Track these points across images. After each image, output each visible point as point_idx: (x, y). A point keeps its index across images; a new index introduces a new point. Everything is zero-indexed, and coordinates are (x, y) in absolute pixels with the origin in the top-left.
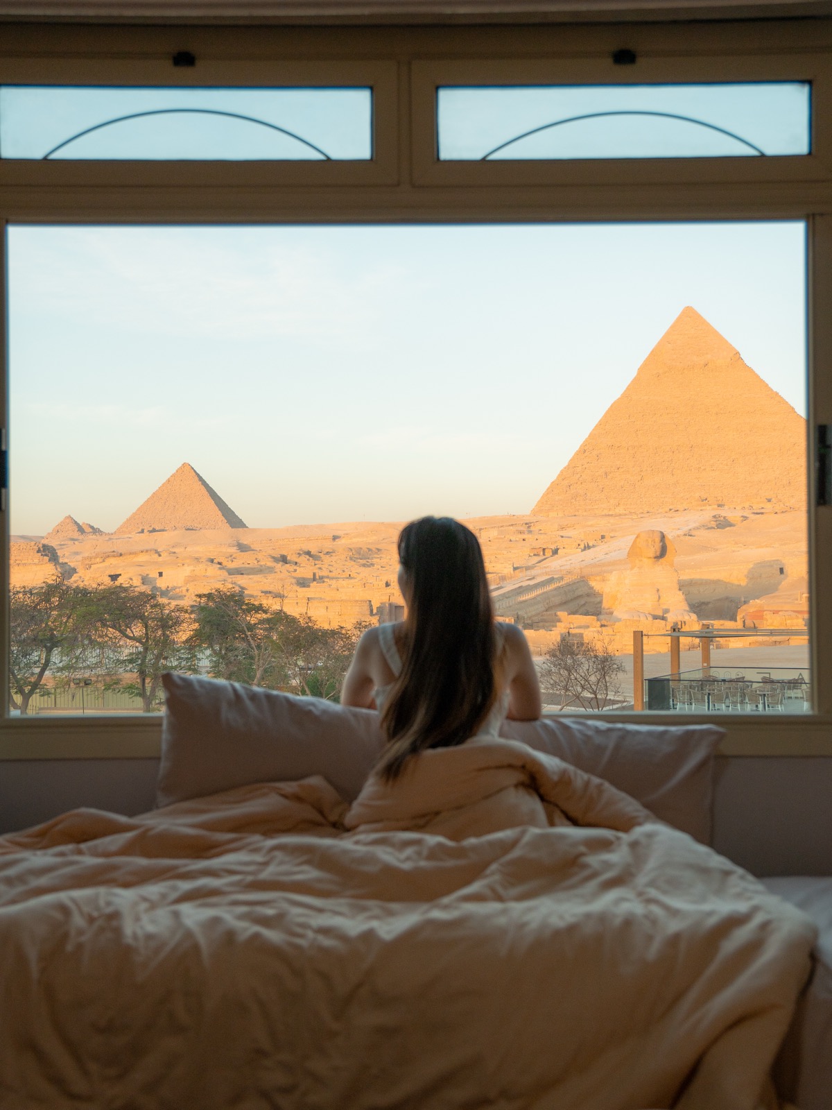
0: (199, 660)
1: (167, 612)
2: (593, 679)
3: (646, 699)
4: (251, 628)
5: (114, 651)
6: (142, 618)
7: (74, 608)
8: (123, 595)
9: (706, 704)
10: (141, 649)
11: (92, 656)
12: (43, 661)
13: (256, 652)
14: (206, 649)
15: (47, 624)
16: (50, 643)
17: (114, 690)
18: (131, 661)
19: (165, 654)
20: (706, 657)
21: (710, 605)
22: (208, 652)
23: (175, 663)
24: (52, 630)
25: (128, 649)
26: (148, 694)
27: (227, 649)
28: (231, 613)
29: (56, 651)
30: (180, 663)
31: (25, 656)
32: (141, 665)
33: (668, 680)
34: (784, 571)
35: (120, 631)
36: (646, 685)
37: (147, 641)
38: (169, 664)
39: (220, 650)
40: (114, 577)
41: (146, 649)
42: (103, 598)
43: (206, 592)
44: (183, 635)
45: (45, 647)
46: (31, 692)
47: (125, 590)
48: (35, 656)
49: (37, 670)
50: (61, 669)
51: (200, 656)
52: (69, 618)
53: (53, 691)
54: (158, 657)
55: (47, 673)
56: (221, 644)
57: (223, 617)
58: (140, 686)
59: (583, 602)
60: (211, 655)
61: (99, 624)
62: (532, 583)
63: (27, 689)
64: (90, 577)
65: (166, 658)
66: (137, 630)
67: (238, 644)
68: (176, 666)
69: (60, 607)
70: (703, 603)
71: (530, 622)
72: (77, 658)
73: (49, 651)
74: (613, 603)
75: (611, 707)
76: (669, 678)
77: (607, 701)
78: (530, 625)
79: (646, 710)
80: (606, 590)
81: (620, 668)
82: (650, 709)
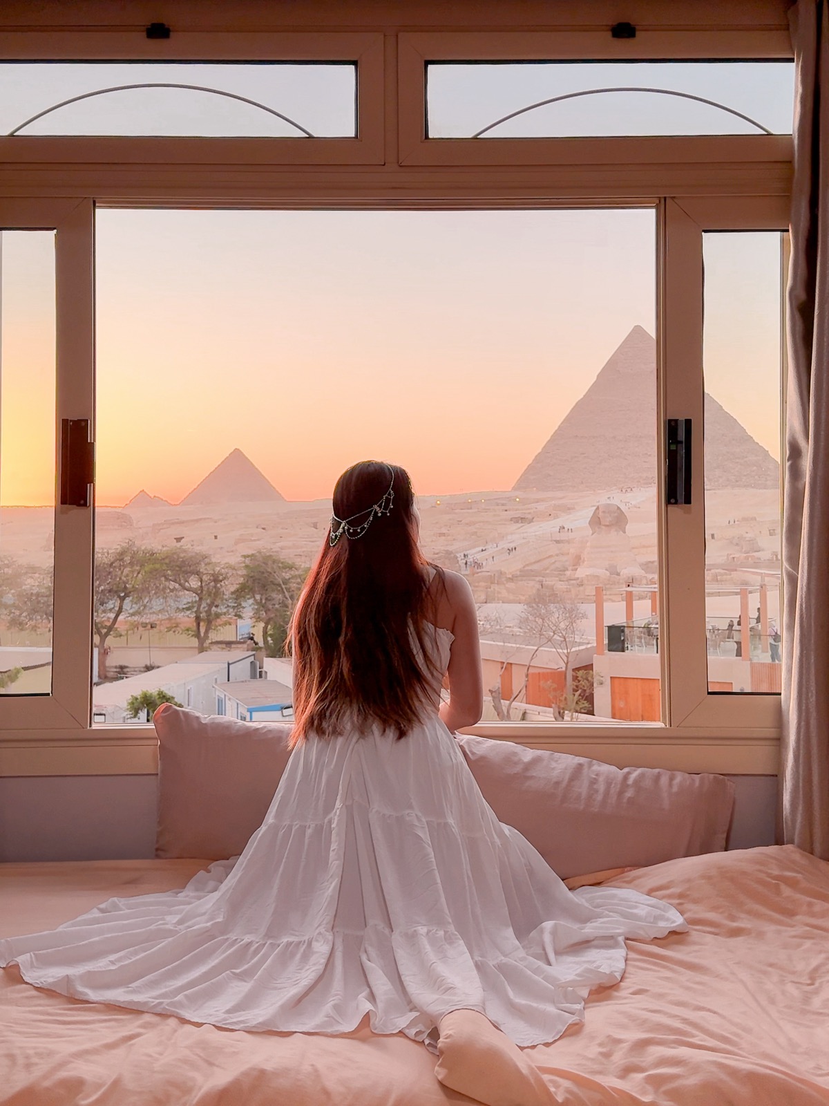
0: (244, 608)
1: (218, 569)
2: (562, 625)
3: (606, 641)
4: (286, 582)
5: (175, 601)
6: (198, 573)
7: (142, 566)
8: (182, 555)
9: (655, 647)
10: (197, 599)
11: (157, 604)
12: (117, 609)
13: (290, 601)
14: (249, 599)
15: (120, 579)
16: (122, 592)
17: (174, 632)
18: (188, 609)
19: (216, 603)
20: (655, 607)
22: (251, 601)
23: (225, 610)
24: (125, 583)
25: (188, 598)
26: (202, 635)
27: (266, 599)
28: (269, 570)
29: (127, 600)
30: (228, 610)
31: (102, 604)
32: (196, 612)
33: (624, 627)
34: (715, 536)
35: (180, 584)
36: (606, 630)
37: (202, 592)
38: (219, 611)
39: (261, 599)
40: (179, 540)
41: (201, 599)
42: (167, 557)
43: (250, 552)
44: (229, 587)
45: (119, 597)
46: (107, 634)
47: (185, 551)
48: (110, 605)
49: (112, 616)
50: (132, 615)
51: (244, 604)
52: (139, 573)
53: (123, 633)
54: (210, 606)
55: (121, 618)
56: (262, 595)
57: (263, 573)
58: (195, 628)
59: (553, 561)
60: (253, 604)
61: (163, 579)
63: (104, 631)
64: (158, 543)
65: (217, 606)
66: (194, 583)
67: (274, 595)
68: (225, 614)
69: (131, 564)
70: (651, 563)
71: (510, 576)
72: (145, 606)
73: (122, 599)
74: (578, 561)
75: (577, 649)
76: (625, 624)
77: (575, 643)
78: (511, 580)
79: (607, 651)
80: (572, 551)
81: (584, 616)
82: (609, 650)
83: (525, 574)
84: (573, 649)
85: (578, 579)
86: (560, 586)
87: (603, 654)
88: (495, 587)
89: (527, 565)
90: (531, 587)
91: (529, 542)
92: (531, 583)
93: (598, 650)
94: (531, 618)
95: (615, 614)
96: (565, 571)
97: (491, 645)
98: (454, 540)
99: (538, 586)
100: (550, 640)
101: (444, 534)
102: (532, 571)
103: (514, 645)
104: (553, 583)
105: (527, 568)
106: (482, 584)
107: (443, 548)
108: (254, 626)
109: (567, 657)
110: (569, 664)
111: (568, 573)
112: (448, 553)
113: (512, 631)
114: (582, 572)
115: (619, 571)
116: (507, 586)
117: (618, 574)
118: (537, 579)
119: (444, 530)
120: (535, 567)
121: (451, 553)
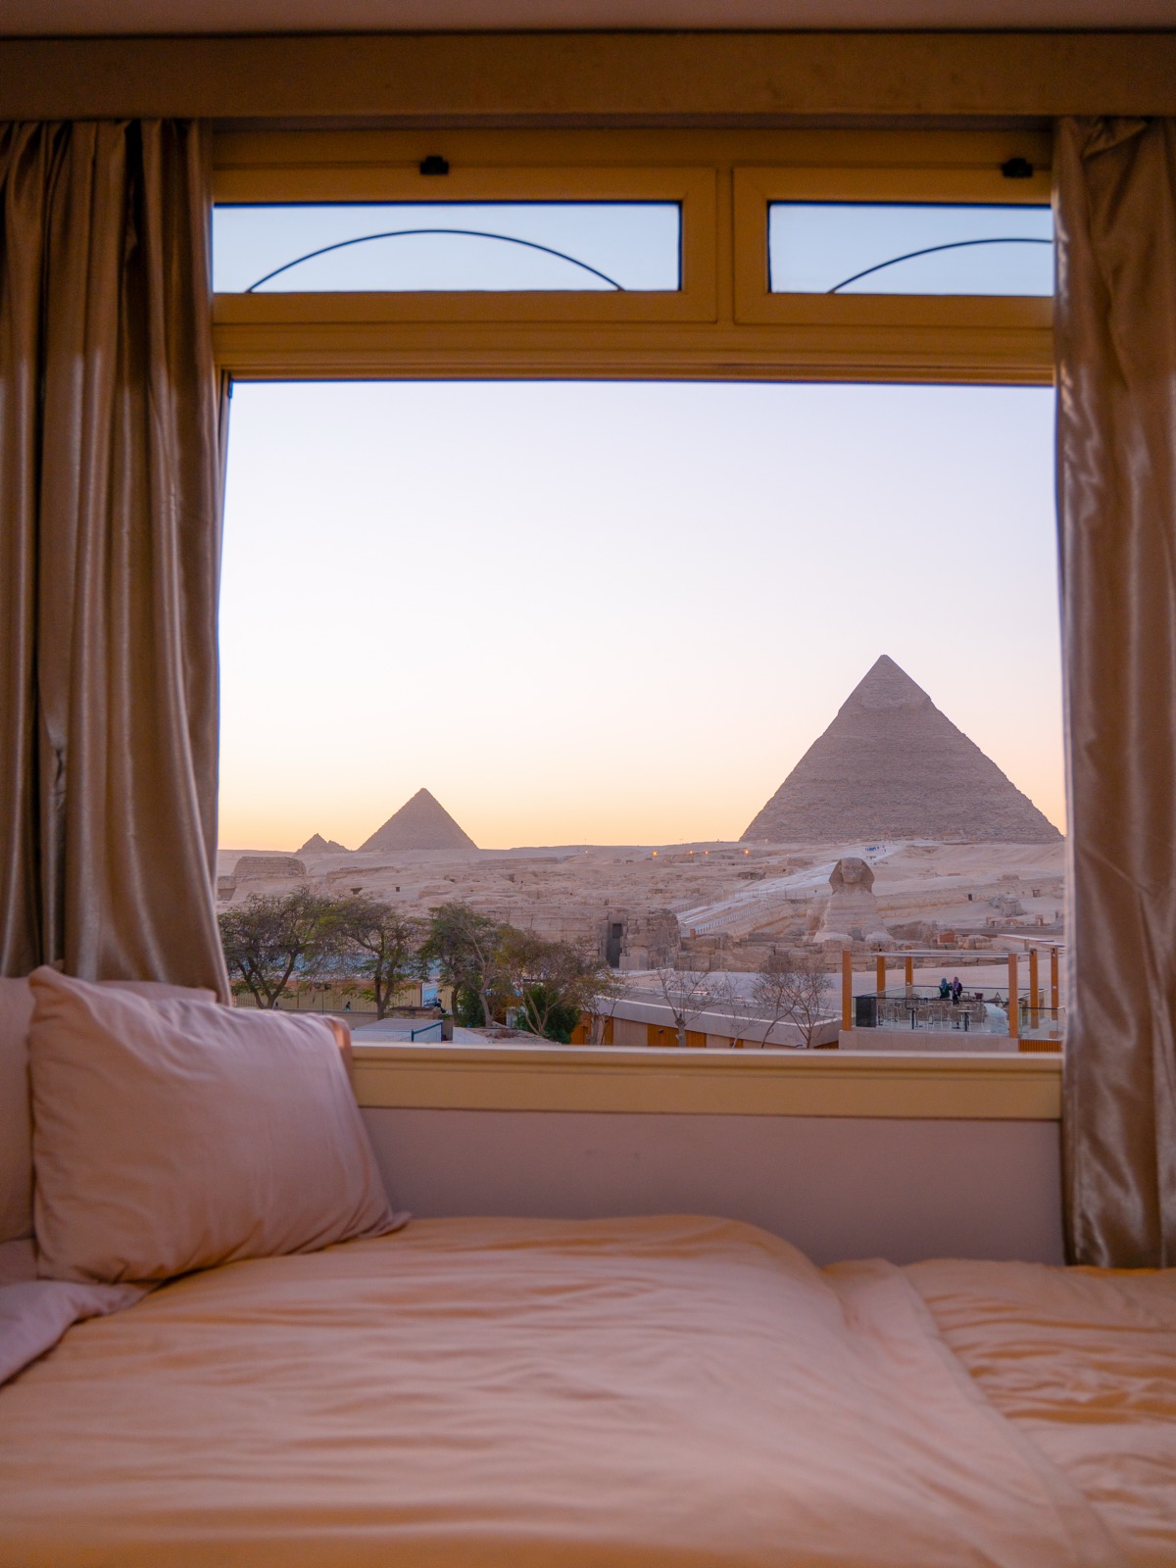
0: (430, 969)
1: (402, 923)
2: (804, 995)
3: (854, 1015)
4: (479, 941)
5: (352, 958)
6: (379, 928)
7: (316, 917)
8: (362, 906)
10: (377, 957)
11: (333, 962)
12: (288, 966)
13: (484, 964)
14: (436, 959)
15: (292, 932)
16: (294, 949)
17: (351, 994)
18: (367, 968)
19: (399, 963)
20: (909, 978)
21: (905, 929)
22: (438, 962)
23: (408, 972)
24: (297, 937)
25: (366, 956)
26: (383, 999)
27: (456, 959)
28: (461, 926)
29: (299, 957)
30: (412, 972)
31: (271, 960)
32: (376, 972)
33: (875, 998)
34: (973, 897)
35: (359, 940)
36: (854, 1001)
37: (383, 950)
38: (402, 972)
39: (451, 960)
40: (356, 891)
41: (382, 957)
42: (345, 908)
43: (439, 906)
44: (414, 945)
45: (290, 952)
46: (276, 994)
47: (365, 902)
48: (281, 960)
49: (281, 974)
50: (305, 974)
51: (430, 965)
52: (312, 926)
53: (295, 994)
54: (394, 964)
55: (292, 977)
56: (451, 954)
57: (454, 929)
58: (374, 992)
59: (788, 923)
60: (440, 965)
61: (340, 933)
62: (740, 904)
63: (273, 991)
64: (333, 893)
65: (400, 967)
66: (374, 940)
67: (465, 956)
68: (409, 975)
69: (305, 916)
70: (899, 926)
71: (738, 941)
72: (319, 964)
73: (294, 956)
74: (816, 924)
75: (822, 1023)
76: (876, 995)
77: (818, 1017)
78: (739, 945)
79: (854, 1026)
80: (809, 912)
81: (829, 985)
82: (857, 1025)
83: (755, 938)
84: (817, 1024)
85: (816, 944)
86: (798, 953)
87: (850, 1029)
88: (721, 953)
89: (758, 928)
90: (762, 952)
91: (760, 901)
92: (762, 949)
93: (845, 1024)
94: (768, 986)
95: (864, 983)
96: (800, 935)
97: (719, 1017)
98: (673, 897)
99: (770, 952)
100: (789, 1012)
101: (661, 891)
102: (763, 934)
103: (747, 1019)
104: (788, 949)
105: (756, 932)
106: (705, 949)
107: (660, 907)
108: (441, 991)
109: (809, 1032)
110: (812, 1040)
111: (805, 938)
112: (666, 912)
113: (744, 1002)
114: (821, 937)
115: (863, 936)
116: (734, 951)
117: (863, 940)
118: (769, 944)
119: (661, 886)
120: (766, 930)
121: (670, 912)
